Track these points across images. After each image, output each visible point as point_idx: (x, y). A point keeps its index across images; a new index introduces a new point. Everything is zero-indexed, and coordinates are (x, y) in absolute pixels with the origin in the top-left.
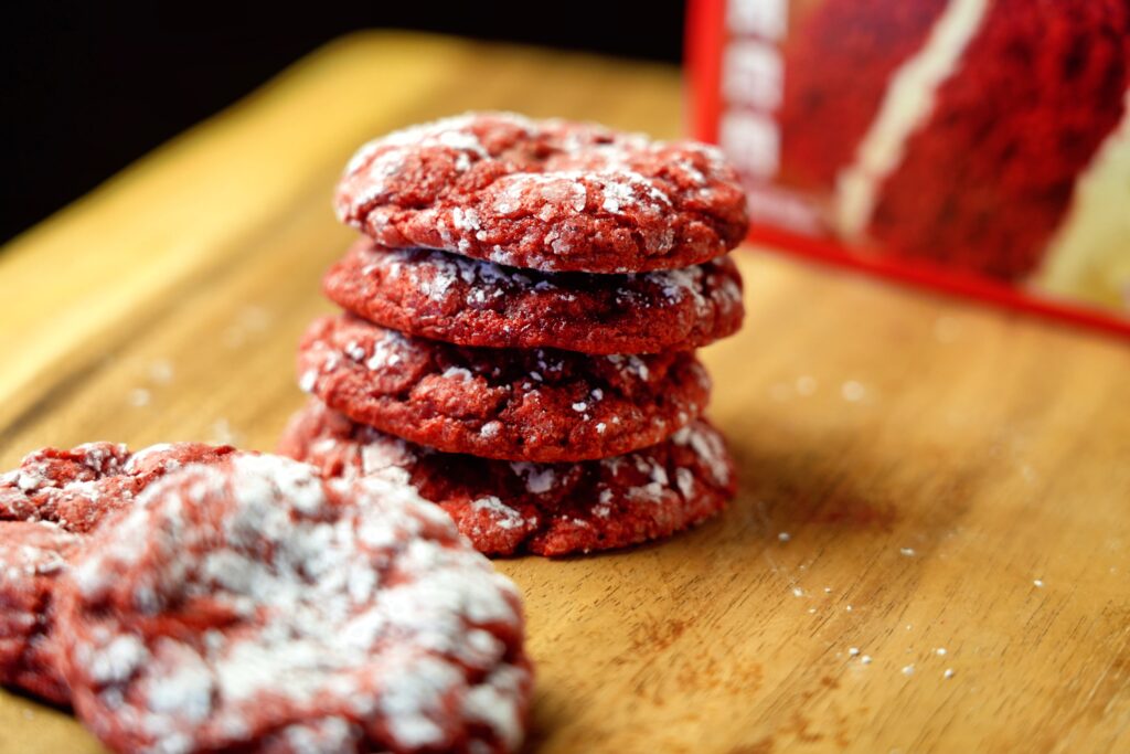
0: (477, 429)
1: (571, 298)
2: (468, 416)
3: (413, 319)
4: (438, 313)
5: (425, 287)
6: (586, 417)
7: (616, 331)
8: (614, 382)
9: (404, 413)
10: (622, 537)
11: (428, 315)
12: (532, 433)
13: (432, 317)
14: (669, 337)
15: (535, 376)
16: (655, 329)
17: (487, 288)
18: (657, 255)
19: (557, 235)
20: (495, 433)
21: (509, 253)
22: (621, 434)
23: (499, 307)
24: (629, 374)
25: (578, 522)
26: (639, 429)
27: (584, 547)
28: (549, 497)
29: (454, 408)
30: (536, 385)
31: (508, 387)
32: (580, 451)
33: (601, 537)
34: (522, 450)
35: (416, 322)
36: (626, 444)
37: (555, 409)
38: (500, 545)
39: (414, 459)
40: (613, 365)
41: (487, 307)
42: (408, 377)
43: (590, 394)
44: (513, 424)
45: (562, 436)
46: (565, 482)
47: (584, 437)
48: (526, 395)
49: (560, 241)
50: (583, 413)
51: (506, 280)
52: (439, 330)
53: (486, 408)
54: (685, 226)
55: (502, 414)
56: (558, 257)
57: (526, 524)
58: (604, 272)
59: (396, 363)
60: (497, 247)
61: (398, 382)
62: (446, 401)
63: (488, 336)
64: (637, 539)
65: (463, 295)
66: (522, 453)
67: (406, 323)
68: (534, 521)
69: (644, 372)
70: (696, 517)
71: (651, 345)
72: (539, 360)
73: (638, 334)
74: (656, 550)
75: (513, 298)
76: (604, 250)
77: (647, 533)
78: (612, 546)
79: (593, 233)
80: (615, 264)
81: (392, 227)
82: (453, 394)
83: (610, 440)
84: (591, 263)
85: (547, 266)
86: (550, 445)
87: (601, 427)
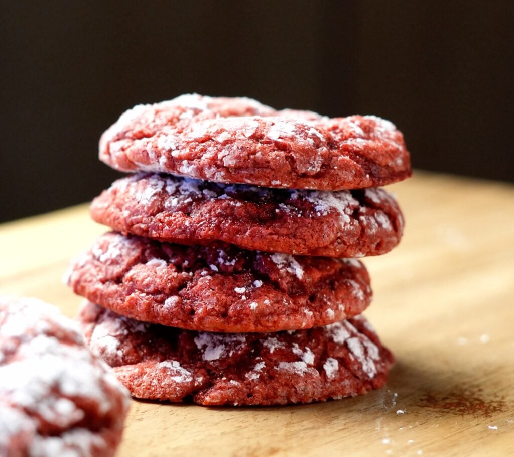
0: (162, 302)
1: (239, 204)
2: (156, 292)
3: (127, 220)
4: (143, 214)
5: (138, 196)
6: (244, 298)
7: (270, 230)
8: (273, 276)
9: (117, 292)
10: (267, 397)
11: (137, 215)
12: (201, 305)
13: (139, 217)
14: (314, 240)
15: (214, 268)
16: (302, 233)
17: (182, 197)
18: (305, 175)
19: (228, 153)
20: (173, 305)
21: (193, 166)
22: (271, 314)
23: (186, 211)
24: (287, 272)
25: (233, 382)
26: (288, 312)
27: (234, 402)
28: (217, 364)
29: (148, 286)
30: (211, 273)
31: (191, 274)
32: (236, 323)
33: (250, 395)
34: (193, 319)
35: (129, 221)
36: (275, 322)
37: (220, 289)
38: (170, 393)
39: (126, 332)
40: (275, 264)
41: (178, 210)
42: (123, 266)
43: (252, 283)
44: (189, 299)
45: (223, 310)
46: (231, 354)
47: (239, 313)
48: (201, 278)
49: (229, 157)
50: (242, 294)
51: (197, 193)
52: (143, 226)
53: (169, 285)
54: (334, 158)
55: (180, 292)
56: (227, 169)
57: (194, 381)
58: (262, 184)
59: (118, 256)
60: (185, 162)
61: (117, 270)
62: (143, 281)
63: (173, 230)
64: (279, 400)
65: (163, 200)
66: (193, 322)
67: (123, 223)
68: (200, 379)
69: (299, 272)
70: (334, 393)
71: (298, 245)
72: (219, 257)
73: (287, 235)
74: (293, 411)
75: (198, 205)
76: (261, 165)
77: (288, 397)
78: (258, 403)
79: (255, 153)
80: (271, 177)
81: (122, 153)
82: (148, 276)
83: (261, 317)
84: (252, 175)
85: (219, 177)
86: (212, 316)
87: (254, 305)
